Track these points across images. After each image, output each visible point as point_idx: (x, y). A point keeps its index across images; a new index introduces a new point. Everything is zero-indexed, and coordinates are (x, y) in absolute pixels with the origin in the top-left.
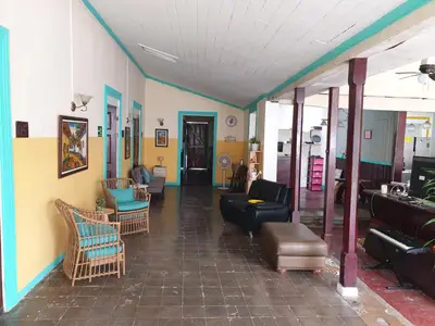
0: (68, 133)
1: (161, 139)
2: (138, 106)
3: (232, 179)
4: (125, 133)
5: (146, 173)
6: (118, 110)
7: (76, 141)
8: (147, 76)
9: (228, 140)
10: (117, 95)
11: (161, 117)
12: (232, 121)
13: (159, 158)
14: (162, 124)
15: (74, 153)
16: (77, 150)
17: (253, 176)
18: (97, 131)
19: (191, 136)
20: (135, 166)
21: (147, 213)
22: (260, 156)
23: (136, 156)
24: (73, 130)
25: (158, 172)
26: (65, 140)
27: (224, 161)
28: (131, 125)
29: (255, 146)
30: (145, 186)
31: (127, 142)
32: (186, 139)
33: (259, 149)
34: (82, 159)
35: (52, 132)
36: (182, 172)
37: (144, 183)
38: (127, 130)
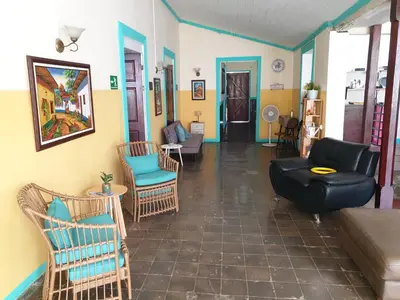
1: (198, 91)
2: (169, 54)
3: (280, 134)
4: (154, 85)
5: (181, 131)
6: (142, 57)
7: (69, 95)
8: (180, 21)
9: (275, 88)
10: (141, 39)
11: (197, 66)
12: (278, 65)
13: (196, 114)
14: (198, 74)
15: (67, 112)
16: (72, 108)
17: (311, 133)
18: (109, 82)
19: (231, 87)
20: (170, 123)
21: (175, 186)
22: (320, 105)
23: (170, 111)
24: (62, 80)
25: (196, 128)
26: (43, 94)
27: (271, 114)
28: (162, 76)
29: (313, 94)
30: (179, 147)
31: (157, 96)
32: (225, 90)
33: (318, 97)
34: (83, 119)
36: (221, 125)
37: (179, 142)
38: (156, 81)
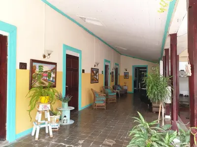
0: (93, 72)
6: (109, 66)
7: (95, 75)
8: (121, 54)
10: (109, 62)
12: (154, 68)
13: (125, 83)
14: (126, 70)
18: (102, 72)
20: (116, 84)
23: (116, 81)
25: (125, 88)
26: (92, 74)
30: (119, 91)
31: (112, 76)
34: (97, 79)
35: (89, 72)
38: (113, 72)
